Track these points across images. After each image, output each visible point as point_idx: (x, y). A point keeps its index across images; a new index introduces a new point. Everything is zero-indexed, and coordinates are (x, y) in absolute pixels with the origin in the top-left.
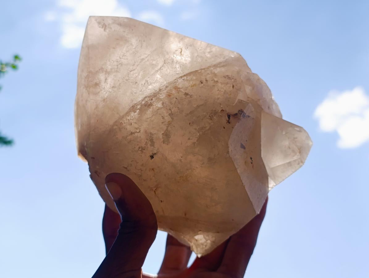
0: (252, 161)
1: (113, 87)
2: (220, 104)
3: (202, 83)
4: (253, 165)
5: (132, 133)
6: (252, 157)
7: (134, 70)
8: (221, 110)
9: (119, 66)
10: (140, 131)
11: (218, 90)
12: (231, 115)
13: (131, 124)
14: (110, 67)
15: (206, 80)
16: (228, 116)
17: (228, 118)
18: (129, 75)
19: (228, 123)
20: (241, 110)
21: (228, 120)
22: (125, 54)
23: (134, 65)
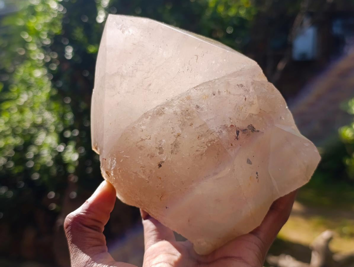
0: (258, 175)
1: (127, 92)
2: (230, 119)
3: (214, 95)
4: (258, 180)
5: (142, 140)
6: (258, 172)
7: (148, 77)
8: (231, 125)
9: (135, 71)
10: (150, 138)
11: (230, 103)
12: (240, 131)
13: (142, 131)
14: (125, 72)
15: (219, 92)
16: (237, 132)
17: (237, 134)
18: (143, 82)
19: (236, 140)
20: (250, 125)
21: (237, 136)
22: (141, 61)
23: (149, 72)
